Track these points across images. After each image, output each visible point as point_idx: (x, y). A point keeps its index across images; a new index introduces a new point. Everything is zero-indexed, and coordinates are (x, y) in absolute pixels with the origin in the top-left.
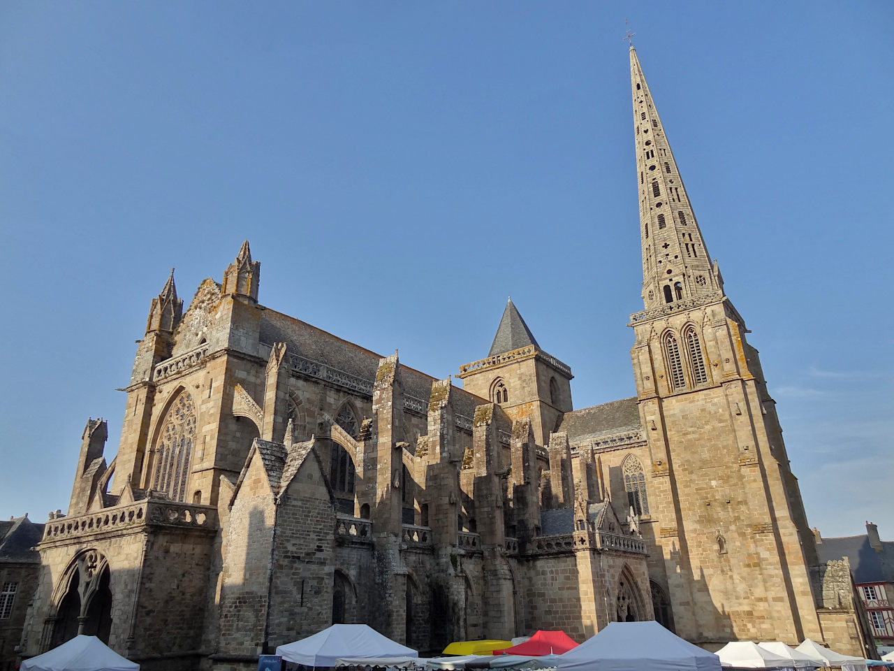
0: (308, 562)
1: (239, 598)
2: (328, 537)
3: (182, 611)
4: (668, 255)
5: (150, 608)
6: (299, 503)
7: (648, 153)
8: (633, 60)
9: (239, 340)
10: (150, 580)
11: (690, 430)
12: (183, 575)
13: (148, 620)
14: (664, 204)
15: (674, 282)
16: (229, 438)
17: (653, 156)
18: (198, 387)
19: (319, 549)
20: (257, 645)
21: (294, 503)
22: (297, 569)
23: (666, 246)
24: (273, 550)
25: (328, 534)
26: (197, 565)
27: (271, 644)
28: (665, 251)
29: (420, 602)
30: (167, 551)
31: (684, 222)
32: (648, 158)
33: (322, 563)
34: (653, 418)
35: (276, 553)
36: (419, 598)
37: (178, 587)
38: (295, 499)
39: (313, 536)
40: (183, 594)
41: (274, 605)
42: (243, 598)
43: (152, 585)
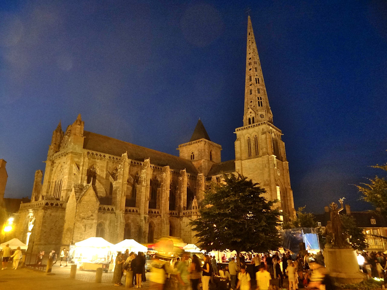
0: (88, 219)
1: (67, 229)
2: (95, 212)
3: (56, 232)
4: (251, 105)
5: (45, 231)
6: (85, 202)
7: (249, 63)
8: (249, 22)
9: (76, 148)
10: (45, 223)
11: (251, 173)
12: (56, 222)
13: (45, 234)
14: (252, 85)
15: (252, 117)
16: (72, 180)
17: (251, 64)
18: (64, 163)
19: (92, 216)
20: (70, 242)
21: (84, 202)
22: (83, 221)
23: (251, 102)
24: (75, 216)
25: (95, 211)
26: (61, 219)
27: (74, 242)
28: (250, 104)
29: (134, 231)
30: (51, 215)
31: (259, 92)
32: (249, 65)
33: (93, 220)
34: (239, 168)
35: (76, 217)
36: (134, 230)
37: (54, 225)
38: (84, 201)
39: (90, 212)
40: (56, 227)
41: (75, 232)
42: (68, 229)
43: (46, 225)
